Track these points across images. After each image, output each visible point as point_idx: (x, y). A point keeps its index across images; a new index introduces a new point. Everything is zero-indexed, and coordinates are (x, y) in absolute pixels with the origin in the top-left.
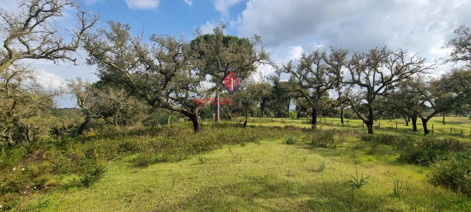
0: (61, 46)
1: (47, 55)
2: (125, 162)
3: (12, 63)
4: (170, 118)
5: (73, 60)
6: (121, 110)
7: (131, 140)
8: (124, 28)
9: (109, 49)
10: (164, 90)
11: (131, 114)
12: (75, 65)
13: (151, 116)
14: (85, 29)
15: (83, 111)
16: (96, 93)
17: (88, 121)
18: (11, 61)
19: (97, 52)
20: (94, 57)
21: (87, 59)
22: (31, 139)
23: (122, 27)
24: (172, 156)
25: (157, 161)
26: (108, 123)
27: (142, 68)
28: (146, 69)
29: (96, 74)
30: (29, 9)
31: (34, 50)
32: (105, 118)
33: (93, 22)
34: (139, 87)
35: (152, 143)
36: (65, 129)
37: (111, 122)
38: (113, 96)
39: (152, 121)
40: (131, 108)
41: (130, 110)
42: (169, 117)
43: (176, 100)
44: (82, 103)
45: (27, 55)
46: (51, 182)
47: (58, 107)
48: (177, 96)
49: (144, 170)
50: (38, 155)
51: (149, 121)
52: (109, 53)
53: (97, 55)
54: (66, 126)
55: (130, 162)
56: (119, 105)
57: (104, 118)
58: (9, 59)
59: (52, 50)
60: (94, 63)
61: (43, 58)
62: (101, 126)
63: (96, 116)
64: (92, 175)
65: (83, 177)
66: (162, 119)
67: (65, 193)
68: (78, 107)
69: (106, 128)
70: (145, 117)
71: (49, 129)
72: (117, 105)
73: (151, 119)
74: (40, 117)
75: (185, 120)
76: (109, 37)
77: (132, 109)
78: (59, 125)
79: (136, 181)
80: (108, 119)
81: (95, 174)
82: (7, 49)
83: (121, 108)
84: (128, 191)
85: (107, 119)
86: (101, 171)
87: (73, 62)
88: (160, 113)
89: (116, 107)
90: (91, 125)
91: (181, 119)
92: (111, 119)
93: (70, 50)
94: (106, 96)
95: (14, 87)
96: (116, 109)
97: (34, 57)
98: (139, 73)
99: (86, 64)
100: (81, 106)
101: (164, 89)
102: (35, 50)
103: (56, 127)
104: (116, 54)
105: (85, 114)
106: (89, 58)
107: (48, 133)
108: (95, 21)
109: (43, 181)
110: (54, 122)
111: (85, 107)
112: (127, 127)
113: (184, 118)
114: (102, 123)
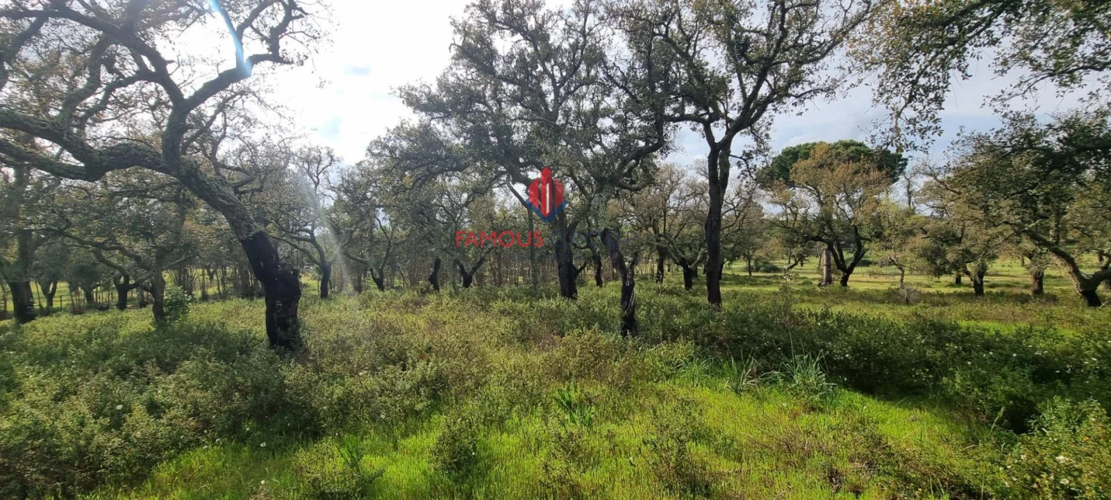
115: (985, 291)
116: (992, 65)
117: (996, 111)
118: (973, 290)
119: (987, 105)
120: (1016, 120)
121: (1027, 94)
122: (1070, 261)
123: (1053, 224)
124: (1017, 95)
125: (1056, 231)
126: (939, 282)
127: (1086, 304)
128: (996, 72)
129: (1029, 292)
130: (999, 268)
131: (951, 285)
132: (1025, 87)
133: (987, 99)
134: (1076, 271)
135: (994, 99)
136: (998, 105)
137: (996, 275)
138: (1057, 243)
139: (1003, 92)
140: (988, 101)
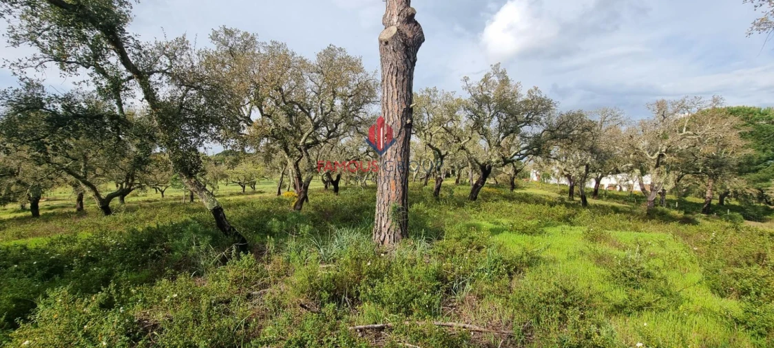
115: (41, 213)
116: (5, 35)
117: (14, 73)
118: (30, 213)
119: (7, 68)
120: (30, 85)
121: (39, 68)
122: (94, 189)
123: (82, 164)
124: (31, 66)
125: (84, 169)
126: (6, 209)
127: (104, 214)
128: (8, 42)
129: (75, 210)
130: (58, 195)
131: (18, 211)
132: (37, 63)
133: (6, 62)
134: (97, 194)
135: (13, 64)
136: (16, 69)
137: (55, 200)
138: (85, 177)
139: (20, 61)
140: (8, 64)
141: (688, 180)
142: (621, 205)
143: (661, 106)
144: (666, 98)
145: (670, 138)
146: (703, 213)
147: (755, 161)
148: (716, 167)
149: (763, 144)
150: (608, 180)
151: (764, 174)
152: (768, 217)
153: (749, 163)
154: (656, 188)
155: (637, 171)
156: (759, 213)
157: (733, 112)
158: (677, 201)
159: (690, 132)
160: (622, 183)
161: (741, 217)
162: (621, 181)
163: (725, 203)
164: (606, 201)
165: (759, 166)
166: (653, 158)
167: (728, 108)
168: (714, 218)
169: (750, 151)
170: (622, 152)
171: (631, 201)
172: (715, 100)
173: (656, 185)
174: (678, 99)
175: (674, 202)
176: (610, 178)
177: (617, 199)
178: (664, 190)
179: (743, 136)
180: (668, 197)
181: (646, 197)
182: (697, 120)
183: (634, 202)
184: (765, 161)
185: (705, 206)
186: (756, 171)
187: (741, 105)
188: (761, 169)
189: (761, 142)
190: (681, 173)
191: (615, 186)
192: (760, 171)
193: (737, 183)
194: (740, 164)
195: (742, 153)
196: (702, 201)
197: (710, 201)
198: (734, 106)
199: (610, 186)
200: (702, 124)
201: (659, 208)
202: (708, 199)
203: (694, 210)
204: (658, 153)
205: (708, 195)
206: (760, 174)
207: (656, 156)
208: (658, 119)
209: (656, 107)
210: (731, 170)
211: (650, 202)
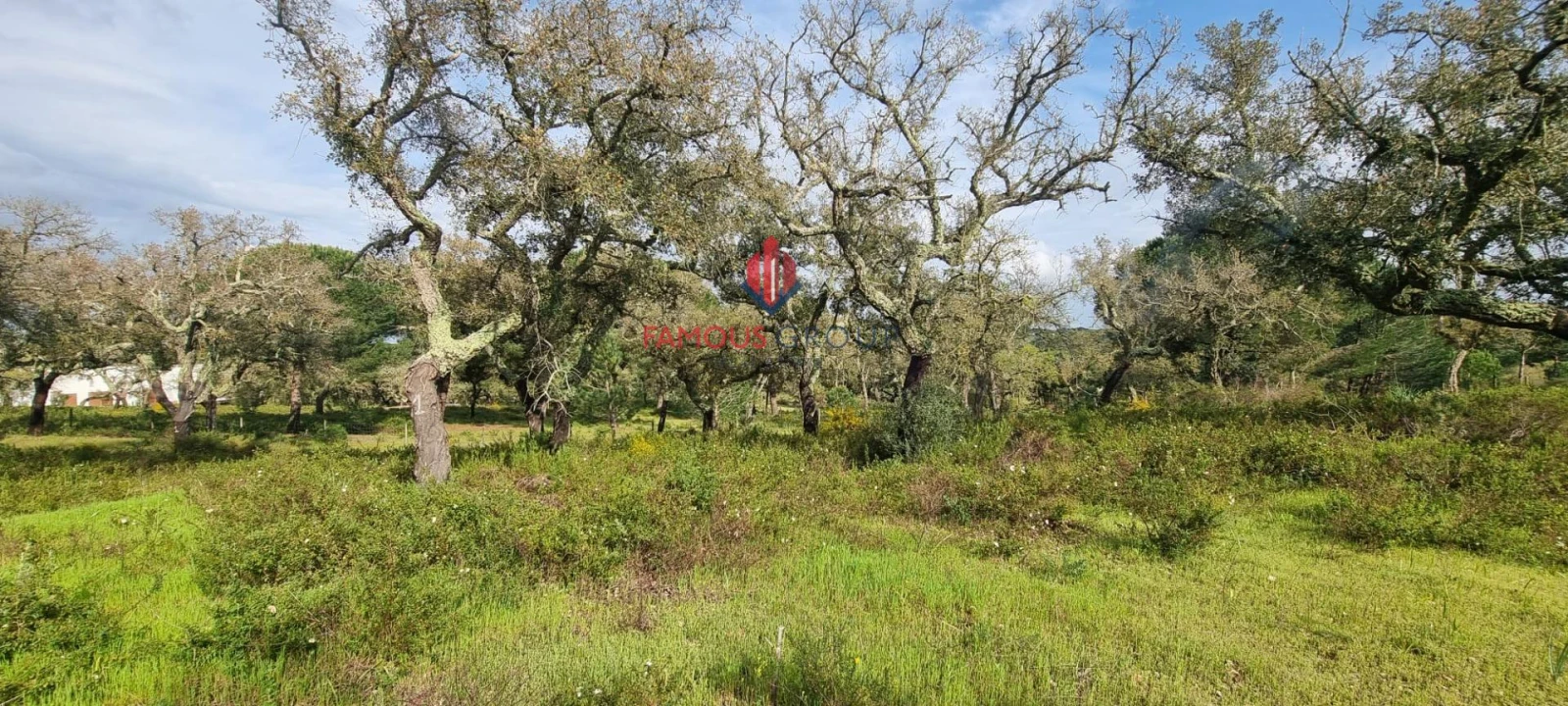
0: (1076, 156)
1: (1045, 189)
2: (1280, 510)
3: (982, 224)
4: (1459, 362)
5: (1100, 190)
6: (1232, 328)
7: (1291, 437)
8: (1255, 35)
9: (1206, 127)
10: (1458, 233)
11: (1270, 344)
12: (1107, 201)
13: (1352, 354)
14: (1135, 86)
15: (1109, 335)
16: (1148, 279)
17: (1126, 366)
18: (982, 220)
19: (1168, 146)
20: (1157, 165)
21: (1136, 177)
22: (997, 406)
23: (1248, 33)
24: (1515, 532)
25: (1429, 539)
26: (1184, 373)
27: (1341, 162)
28: (1364, 158)
29: (1158, 218)
30: (1013, 84)
31: (1017, 185)
32: (1172, 358)
33: (1157, 55)
34: (1327, 237)
35: (1386, 460)
36: (1063, 385)
37: (1191, 372)
38: (1203, 284)
39: (1358, 371)
40: (1270, 320)
41: (1268, 327)
42: (1454, 358)
43: (1512, 277)
44: (1110, 312)
45: (1008, 201)
46: (1073, 518)
47: (1074, 325)
48: (1521, 253)
49: (1370, 558)
50: (1034, 443)
51: (1341, 372)
52: (1204, 141)
53: (1172, 155)
54: (1066, 376)
55: (1299, 514)
56: (1224, 313)
57: (1169, 358)
58: (979, 216)
59: (1054, 173)
60: (1157, 184)
61: (1038, 199)
62: (1161, 382)
63: (1149, 349)
64: (1182, 526)
65: (1155, 527)
66: (1411, 368)
67: (1114, 556)
68: (1100, 325)
69: (1177, 389)
70: (1325, 357)
71: (1032, 385)
72: (1219, 313)
73: (1351, 364)
74: (1011, 352)
75: (1549, 373)
76: (1201, 83)
77: (1275, 325)
78: (1052, 374)
79: (1340, 589)
80: (1183, 359)
81: (1190, 526)
82: (976, 194)
83: (1233, 323)
84: (1316, 616)
85: (1178, 360)
86: (1210, 520)
87: (1103, 193)
88: (1400, 339)
89: (1214, 319)
90: (1131, 377)
91: (1526, 369)
92: (1193, 361)
93: (1096, 160)
94: (1181, 284)
95: (989, 279)
96: (1212, 327)
97: (1021, 200)
98: (1315, 184)
99: (1135, 192)
100: (1108, 322)
101: (1456, 229)
102: (1020, 183)
103: (1046, 378)
104: (1227, 134)
105: (1115, 344)
106: (1144, 172)
107: (1029, 394)
108: (1164, 47)
109: (1061, 510)
110: (1040, 365)
111: (1116, 324)
112: (1254, 389)
113: (1549, 363)
114: (1164, 372)
141: (258, 374)
142: (115, 439)
143: (189, 222)
144: (201, 207)
145: (213, 292)
146: (288, 432)
147: (357, 336)
148: (301, 348)
149: (365, 311)
150: (85, 382)
151: (369, 359)
152: (380, 424)
153: (349, 342)
154: (192, 393)
155: (146, 359)
156: (368, 422)
157: (321, 254)
158: (243, 415)
159: (249, 282)
160: (126, 387)
161: (343, 430)
162: (121, 383)
163: (325, 409)
164: (72, 434)
165: (363, 346)
166: (179, 329)
167: (315, 247)
168: (304, 438)
169: (349, 322)
170: (103, 314)
171: (142, 428)
172: (289, 230)
173: (192, 388)
174: (225, 212)
175: (235, 417)
176: (89, 377)
177: (105, 426)
178: (212, 397)
179: (335, 296)
180: (221, 410)
181: (170, 416)
182: (262, 262)
183: (149, 429)
184: (370, 338)
185: (291, 419)
186: (359, 354)
187: (334, 246)
188: (364, 350)
189: (362, 308)
190: (243, 361)
191: (107, 397)
192: (364, 354)
193: (333, 375)
194: (337, 344)
195: (339, 323)
196: (285, 410)
197: (299, 409)
198: (323, 246)
199: (94, 397)
200: (269, 269)
201: (203, 435)
202: (296, 407)
203: (273, 428)
204: (189, 319)
205: (295, 398)
206: (365, 359)
207: (185, 326)
208: (183, 248)
209: (178, 222)
210: (325, 353)
211: (179, 424)
